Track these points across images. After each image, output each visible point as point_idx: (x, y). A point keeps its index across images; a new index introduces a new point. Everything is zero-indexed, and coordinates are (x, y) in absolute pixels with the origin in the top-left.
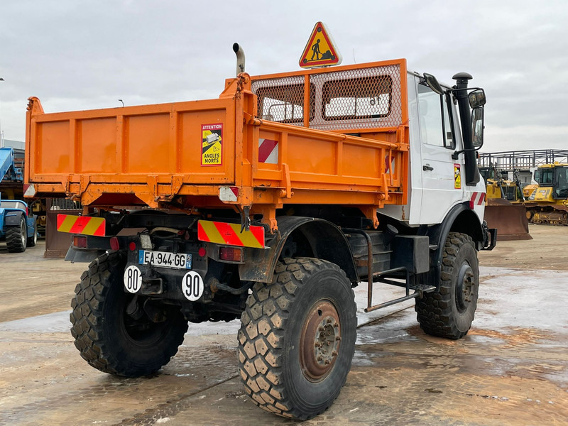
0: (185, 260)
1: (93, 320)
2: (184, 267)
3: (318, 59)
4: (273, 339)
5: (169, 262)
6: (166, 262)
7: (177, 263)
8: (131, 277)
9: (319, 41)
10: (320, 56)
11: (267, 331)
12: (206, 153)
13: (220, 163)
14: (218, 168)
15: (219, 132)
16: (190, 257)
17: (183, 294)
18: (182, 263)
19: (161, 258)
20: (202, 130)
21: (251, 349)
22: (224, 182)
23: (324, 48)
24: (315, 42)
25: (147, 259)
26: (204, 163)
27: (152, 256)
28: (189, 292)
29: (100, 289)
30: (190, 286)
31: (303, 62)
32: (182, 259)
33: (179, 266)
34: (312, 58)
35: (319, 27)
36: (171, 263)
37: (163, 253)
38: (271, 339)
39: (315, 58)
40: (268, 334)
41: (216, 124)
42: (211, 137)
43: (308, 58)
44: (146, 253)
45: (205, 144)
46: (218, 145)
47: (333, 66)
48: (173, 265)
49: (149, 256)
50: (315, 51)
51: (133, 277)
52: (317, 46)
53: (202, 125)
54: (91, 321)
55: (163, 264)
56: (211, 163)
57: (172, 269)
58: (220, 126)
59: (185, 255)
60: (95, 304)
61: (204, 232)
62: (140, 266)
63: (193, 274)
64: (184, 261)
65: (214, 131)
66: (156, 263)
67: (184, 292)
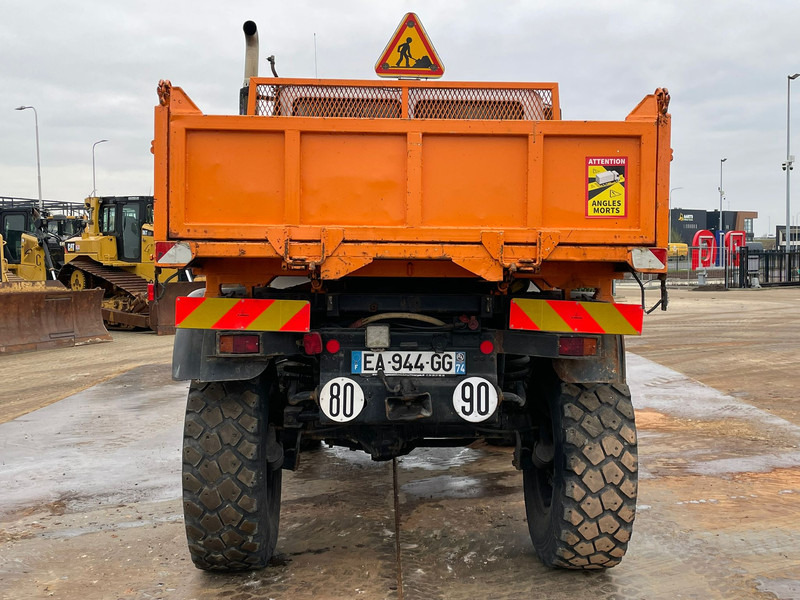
0: (453, 361)
1: (248, 480)
2: (453, 372)
3: (408, 66)
4: (629, 459)
5: (416, 367)
6: (410, 367)
7: (436, 366)
8: (337, 397)
9: (409, 40)
10: (412, 63)
11: (620, 450)
12: (596, 198)
13: (622, 213)
14: (620, 221)
15: (621, 170)
16: (462, 355)
17: (456, 413)
18: (447, 366)
19: (400, 362)
20: (587, 165)
21: (596, 478)
22: (639, 241)
23: (417, 52)
24: (403, 41)
25: (368, 366)
26: (591, 213)
27: (380, 359)
28: (468, 409)
29: (253, 425)
30: (470, 400)
31: (382, 68)
32: (447, 359)
33: (441, 372)
34: (398, 64)
35: (411, 20)
36: (422, 367)
37: (404, 355)
38: (627, 461)
39: (403, 63)
40: (621, 455)
41: (616, 158)
42: (605, 176)
43: (392, 61)
44: (366, 356)
45: (592, 187)
46: (618, 188)
47: (432, 79)
48: (428, 370)
49: (374, 360)
50: (403, 53)
51: (341, 397)
52: (406, 47)
53: (588, 159)
54: (244, 482)
55: (404, 371)
56: (605, 214)
57: (426, 377)
58: (623, 161)
59: (453, 354)
60: (249, 449)
61: (524, 315)
62: (358, 377)
63: (475, 381)
64: (450, 363)
65: (609, 168)
66: (389, 370)
67: (458, 409)
